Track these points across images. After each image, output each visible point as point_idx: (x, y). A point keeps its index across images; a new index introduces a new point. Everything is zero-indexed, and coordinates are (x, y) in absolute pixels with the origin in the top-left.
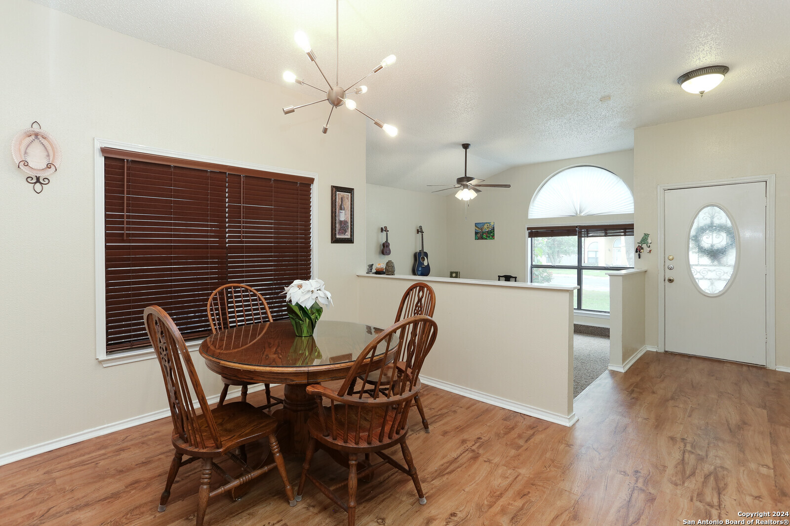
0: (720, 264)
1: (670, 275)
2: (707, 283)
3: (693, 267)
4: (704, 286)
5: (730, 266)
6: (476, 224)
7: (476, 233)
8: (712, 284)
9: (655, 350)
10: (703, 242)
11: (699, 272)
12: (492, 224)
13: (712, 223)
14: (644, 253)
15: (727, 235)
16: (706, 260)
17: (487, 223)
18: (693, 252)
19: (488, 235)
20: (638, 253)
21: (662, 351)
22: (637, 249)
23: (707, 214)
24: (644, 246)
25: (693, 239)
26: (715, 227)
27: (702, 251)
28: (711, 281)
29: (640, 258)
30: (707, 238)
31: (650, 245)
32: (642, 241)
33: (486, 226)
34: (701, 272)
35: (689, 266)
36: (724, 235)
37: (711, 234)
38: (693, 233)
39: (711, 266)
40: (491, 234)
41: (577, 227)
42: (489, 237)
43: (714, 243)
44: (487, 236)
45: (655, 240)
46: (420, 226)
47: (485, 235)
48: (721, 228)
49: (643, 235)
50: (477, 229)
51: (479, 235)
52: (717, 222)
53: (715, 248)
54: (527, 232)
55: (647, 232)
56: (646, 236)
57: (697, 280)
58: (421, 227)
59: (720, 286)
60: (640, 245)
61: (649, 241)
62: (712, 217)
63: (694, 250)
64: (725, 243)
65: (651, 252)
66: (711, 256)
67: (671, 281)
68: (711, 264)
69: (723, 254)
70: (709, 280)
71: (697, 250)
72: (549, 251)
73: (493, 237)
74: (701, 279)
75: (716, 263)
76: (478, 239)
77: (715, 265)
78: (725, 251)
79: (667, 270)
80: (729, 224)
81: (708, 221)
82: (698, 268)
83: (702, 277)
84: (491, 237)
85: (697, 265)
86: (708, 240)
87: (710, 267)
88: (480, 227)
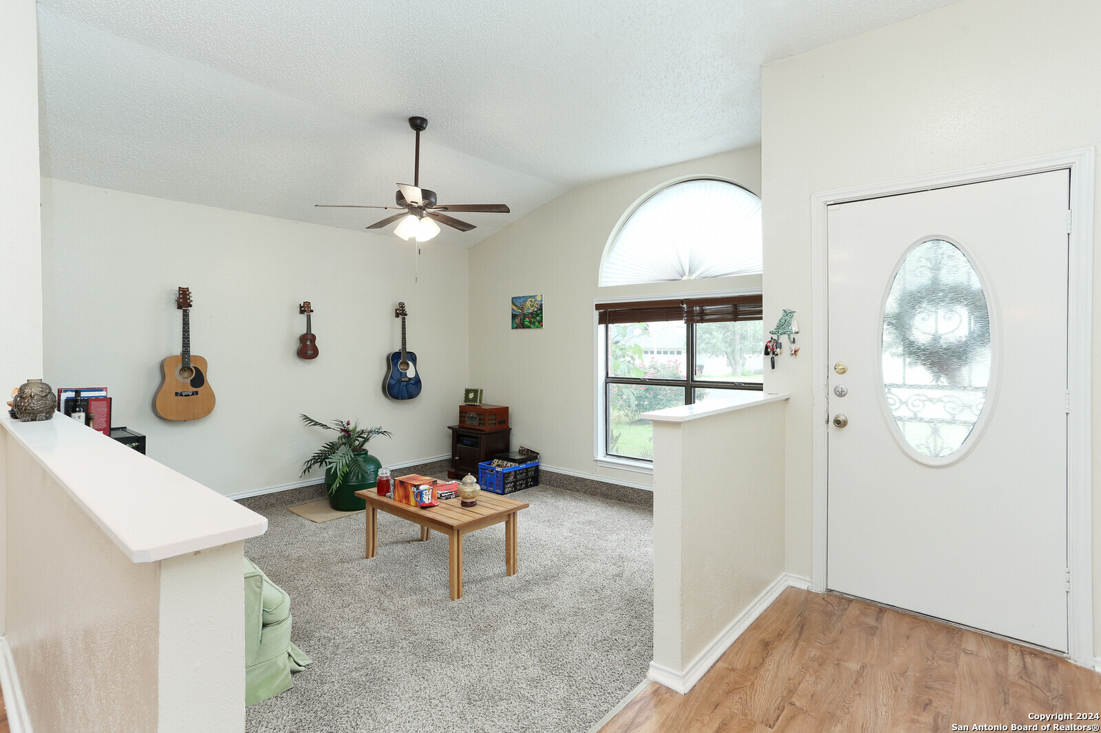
0: (954, 385)
1: (839, 408)
2: (926, 429)
3: (893, 390)
4: (916, 436)
5: (977, 389)
6: (513, 298)
7: (514, 316)
8: (935, 432)
9: (803, 586)
10: (914, 331)
11: (906, 403)
12: (539, 298)
13: (935, 281)
14: (784, 357)
15: (971, 313)
16: (921, 374)
17: (530, 296)
18: (893, 354)
19: (533, 320)
20: (771, 355)
21: (819, 588)
22: (767, 347)
23: (923, 260)
24: (784, 340)
25: (894, 322)
26: (942, 291)
27: (915, 351)
28: (932, 424)
29: (773, 367)
30: (923, 319)
31: (796, 336)
32: (778, 327)
33: (528, 303)
34: (910, 402)
35: (881, 388)
36: (962, 311)
37: (933, 309)
38: (892, 306)
39: (932, 387)
40: (538, 318)
41: (682, 302)
42: (534, 323)
43: (940, 332)
44: (530, 322)
45: (806, 326)
46: (400, 304)
47: (527, 320)
48: (958, 295)
49: (780, 314)
50: (515, 308)
51: (518, 321)
52: (948, 278)
53: (943, 343)
54: (596, 314)
55: (789, 308)
56: (788, 314)
57: (900, 423)
58: (402, 305)
59: (953, 440)
60: (775, 337)
61: (794, 329)
62: (936, 268)
63: (894, 350)
64: (966, 333)
65: (798, 353)
66: (933, 364)
67: (840, 423)
68: (934, 383)
69: (960, 358)
70: (928, 422)
71: (900, 349)
72: (727, 348)
73: (541, 322)
74: (911, 419)
75: (944, 380)
76: (516, 328)
77: (943, 388)
78: (965, 352)
79: (832, 395)
80: (976, 285)
81: (924, 279)
82: (904, 394)
83: (911, 415)
84: (537, 324)
85: (898, 386)
86: (928, 325)
87: (930, 391)
88: (519, 305)
